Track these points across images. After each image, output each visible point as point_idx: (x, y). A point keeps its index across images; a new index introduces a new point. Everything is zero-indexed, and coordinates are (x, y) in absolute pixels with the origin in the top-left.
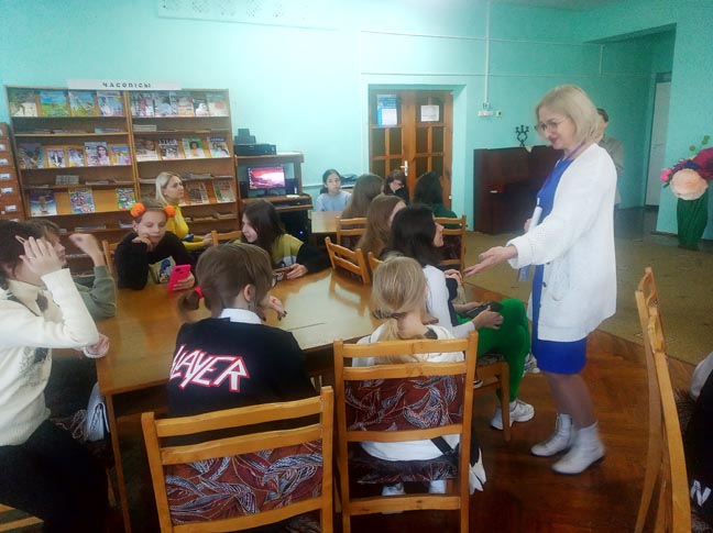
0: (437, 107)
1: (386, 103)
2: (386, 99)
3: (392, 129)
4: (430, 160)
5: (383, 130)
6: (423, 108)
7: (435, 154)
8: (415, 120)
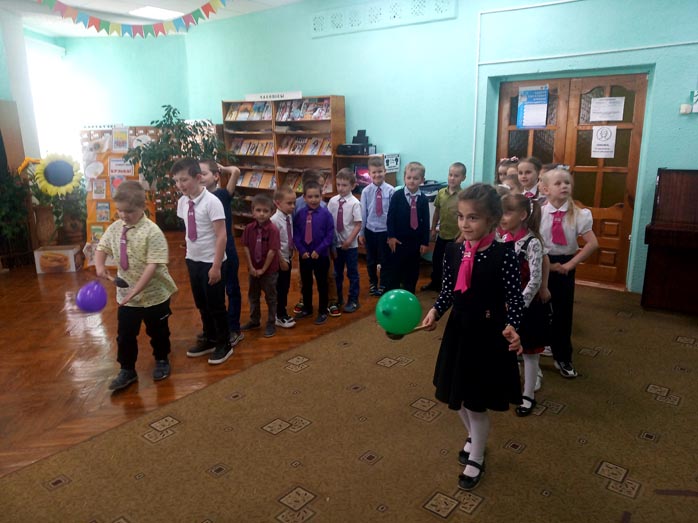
0: (621, 101)
1: (532, 98)
2: (532, 93)
3: (536, 132)
5: (526, 132)
6: (595, 102)
7: (609, 169)
8: (575, 120)
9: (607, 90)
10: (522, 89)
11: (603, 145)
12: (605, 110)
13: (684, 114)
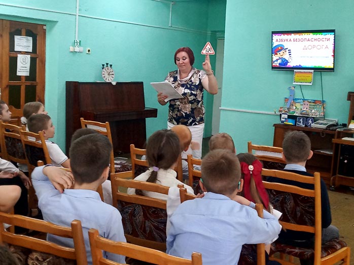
0: (31, 39)
4: (23, 89)
6: (17, 38)
7: (29, 83)
8: (7, 49)
9: (23, 31)
11: (23, 67)
13: (72, 52)
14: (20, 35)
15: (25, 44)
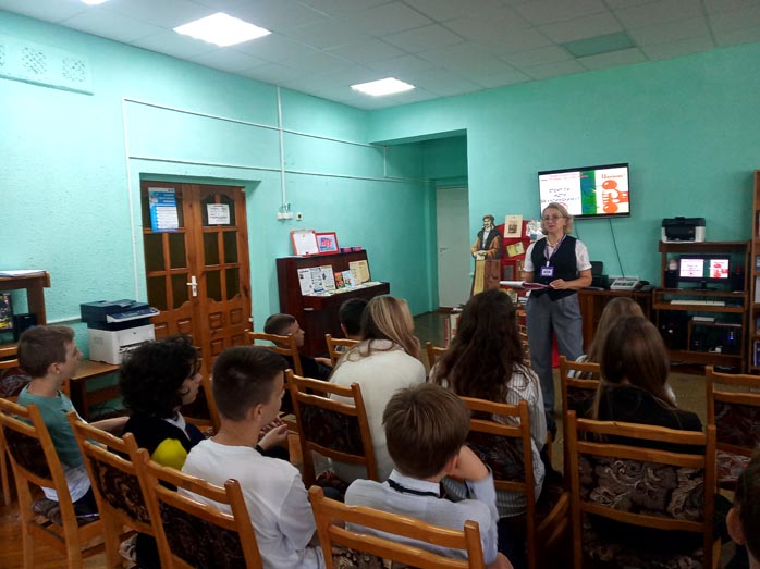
0: (227, 206)
1: (162, 198)
2: (162, 194)
3: (172, 235)
4: (223, 274)
5: (160, 235)
6: (210, 207)
7: (229, 266)
8: (200, 223)
9: (218, 198)
10: (151, 190)
12: (218, 215)
13: (280, 220)
14: (214, 202)
15: (222, 214)
